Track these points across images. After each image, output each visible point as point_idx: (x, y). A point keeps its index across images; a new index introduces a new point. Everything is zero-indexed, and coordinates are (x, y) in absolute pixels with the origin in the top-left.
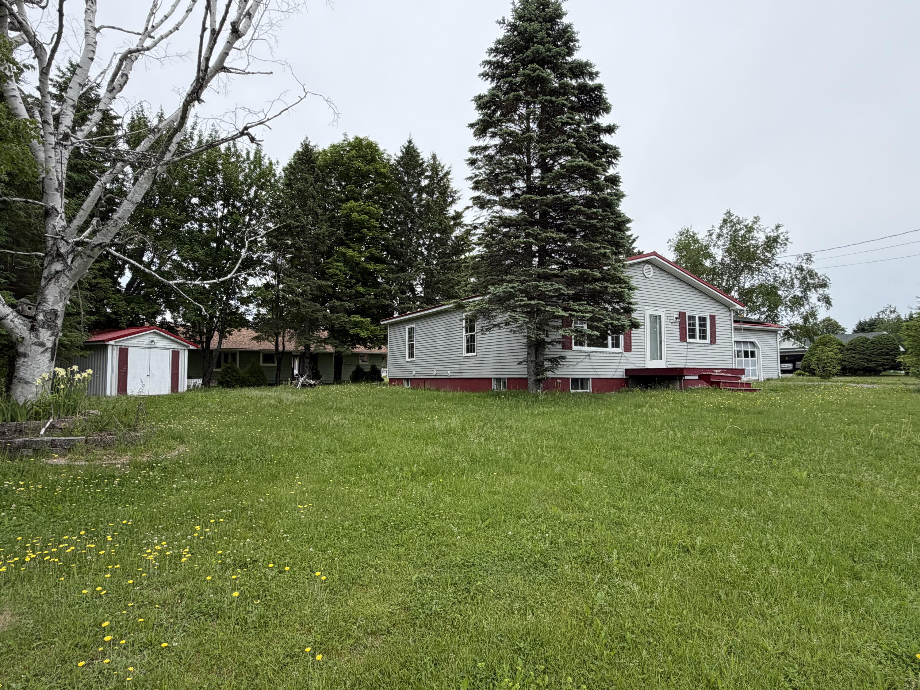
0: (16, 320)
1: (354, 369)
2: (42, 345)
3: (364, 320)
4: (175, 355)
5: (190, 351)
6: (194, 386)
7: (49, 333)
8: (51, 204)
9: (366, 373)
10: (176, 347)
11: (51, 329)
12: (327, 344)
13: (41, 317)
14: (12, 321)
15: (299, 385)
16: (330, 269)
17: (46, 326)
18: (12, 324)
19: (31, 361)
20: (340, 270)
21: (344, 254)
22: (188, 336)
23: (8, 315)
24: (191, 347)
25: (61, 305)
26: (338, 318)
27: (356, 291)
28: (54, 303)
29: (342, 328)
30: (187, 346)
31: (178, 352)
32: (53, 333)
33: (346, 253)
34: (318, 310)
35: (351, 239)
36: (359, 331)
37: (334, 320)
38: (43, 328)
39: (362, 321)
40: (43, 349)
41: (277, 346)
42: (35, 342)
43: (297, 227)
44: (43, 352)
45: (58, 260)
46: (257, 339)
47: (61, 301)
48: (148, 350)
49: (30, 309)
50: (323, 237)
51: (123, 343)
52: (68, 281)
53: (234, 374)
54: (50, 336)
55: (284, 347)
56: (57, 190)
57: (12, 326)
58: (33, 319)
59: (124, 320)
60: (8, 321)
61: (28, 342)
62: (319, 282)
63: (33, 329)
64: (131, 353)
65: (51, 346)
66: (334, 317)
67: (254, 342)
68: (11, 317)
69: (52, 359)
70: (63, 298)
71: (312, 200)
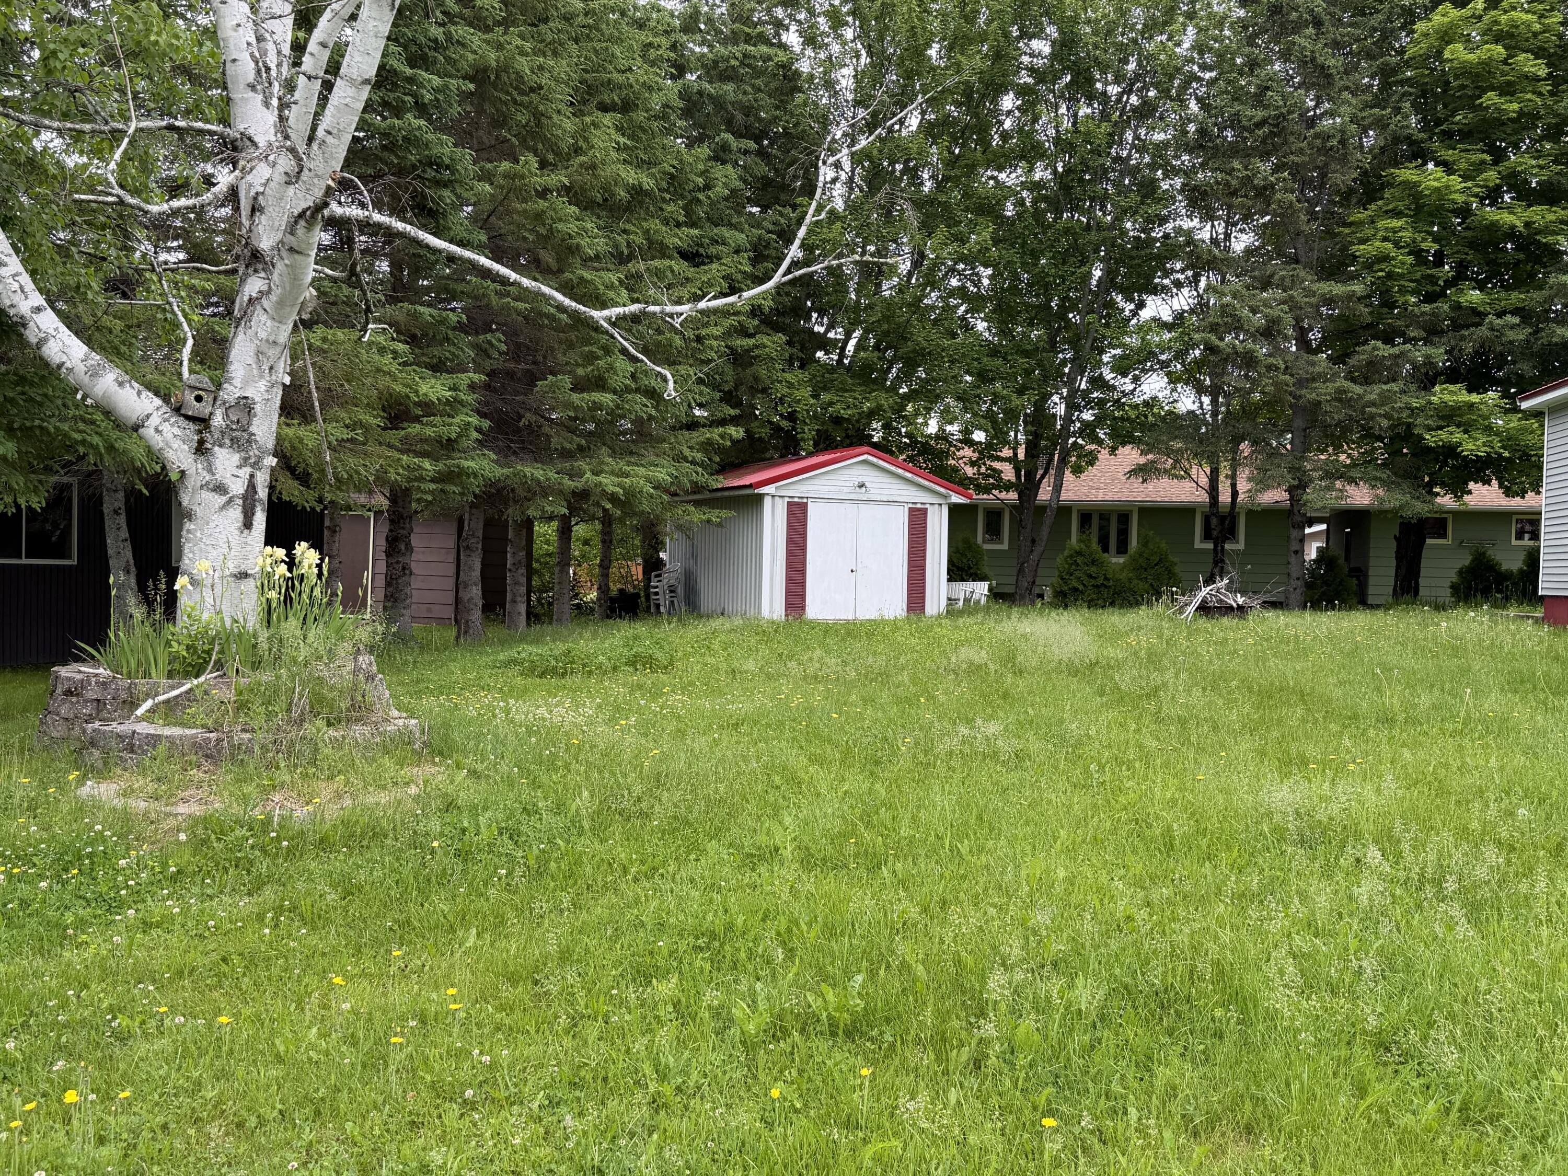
0: (166, 427)
1: (1466, 560)
2: (220, 489)
3: (1475, 398)
4: (917, 518)
5: (954, 509)
6: (967, 601)
7: (236, 458)
8: (241, 127)
9: (1507, 576)
10: (919, 498)
11: (240, 449)
12: (1353, 481)
13: (218, 420)
14: (157, 430)
15: (1191, 609)
16: (1363, 241)
17: (227, 442)
18: (158, 438)
19: (202, 530)
20: (1397, 245)
21: (1411, 189)
22: (983, 469)
23: (148, 416)
24: (956, 499)
25: (262, 385)
26: (1385, 399)
27: (1457, 307)
28: (246, 382)
29: (1401, 430)
30: (945, 497)
31: (924, 512)
32: (246, 459)
33: (1416, 184)
34: (1321, 377)
35: (1447, 135)
36: (1458, 436)
37: (1373, 404)
38: (221, 446)
39: (1471, 406)
40: (224, 499)
41: (1213, 490)
42: (207, 483)
43: (1260, 124)
44: (223, 507)
45: (256, 271)
46: (1143, 472)
47: (261, 377)
48: (852, 507)
49: (199, 399)
50: (1343, 142)
51: (797, 488)
52: (269, 323)
53: (1093, 570)
54: (240, 467)
55: (1235, 494)
56: (252, 87)
57: (161, 445)
58: (203, 422)
59: (808, 433)
60: (148, 432)
61: (192, 482)
62: (1324, 287)
63: (201, 449)
64: (814, 512)
65: (242, 491)
66: (1373, 397)
67: (1136, 482)
68: (154, 421)
69: (248, 524)
70: (266, 367)
71: (1310, 31)
